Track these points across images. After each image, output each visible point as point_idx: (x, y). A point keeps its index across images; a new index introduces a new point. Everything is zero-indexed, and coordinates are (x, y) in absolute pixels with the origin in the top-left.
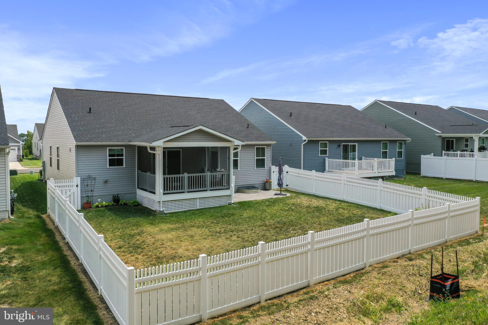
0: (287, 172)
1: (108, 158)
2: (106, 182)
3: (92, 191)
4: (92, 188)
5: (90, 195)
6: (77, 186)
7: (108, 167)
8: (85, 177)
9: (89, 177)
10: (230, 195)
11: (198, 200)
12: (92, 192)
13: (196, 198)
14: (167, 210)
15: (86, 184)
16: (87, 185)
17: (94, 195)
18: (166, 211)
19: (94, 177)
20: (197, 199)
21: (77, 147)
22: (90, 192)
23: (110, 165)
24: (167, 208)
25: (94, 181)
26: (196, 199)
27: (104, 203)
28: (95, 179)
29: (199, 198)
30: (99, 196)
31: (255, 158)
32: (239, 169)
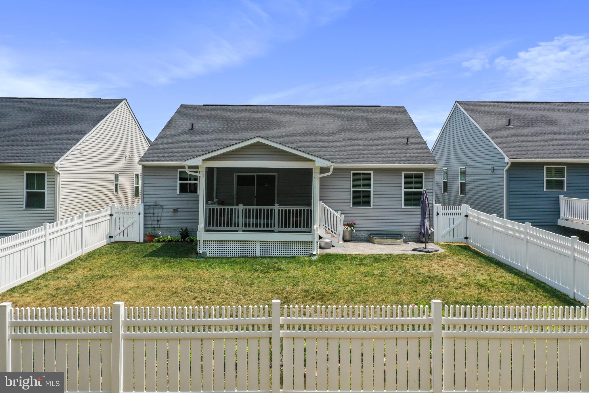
0: (467, 216)
1: (179, 182)
2: (176, 211)
3: (158, 221)
4: (159, 218)
5: (156, 226)
6: (139, 214)
7: (178, 193)
8: (151, 204)
9: (156, 204)
11: (258, 245)
12: (159, 223)
14: (210, 253)
15: (152, 212)
16: (153, 214)
17: (161, 226)
19: (161, 204)
20: (256, 242)
21: (144, 168)
22: (156, 223)
23: (181, 192)
24: (210, 251)
25: (161, 210)
26: (254, 242)
27: (169, 237)
28: (162, 207)
29: (261, 241)
30: (167, 229)
31: (403, 190)
32: (372, 206)
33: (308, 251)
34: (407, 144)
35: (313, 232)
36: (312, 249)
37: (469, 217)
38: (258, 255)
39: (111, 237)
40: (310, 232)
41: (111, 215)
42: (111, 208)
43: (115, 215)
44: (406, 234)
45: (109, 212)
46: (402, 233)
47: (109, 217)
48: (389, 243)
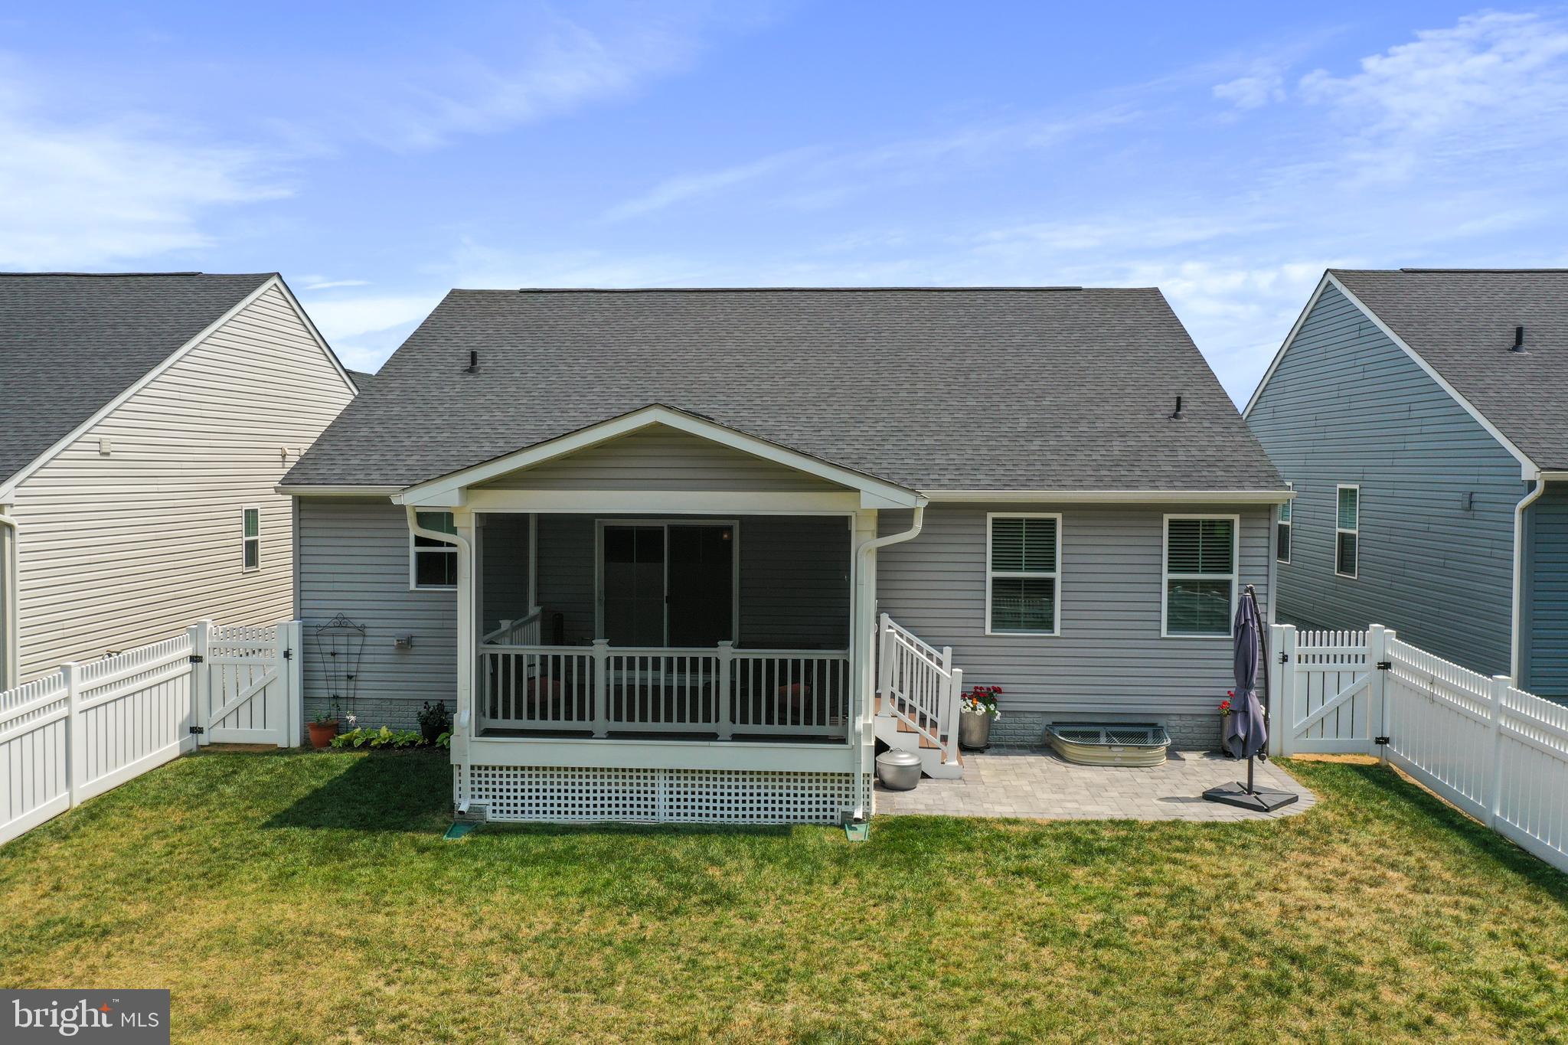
0: (1386, 666)
1: (413, 550)
2: (406, 645)
3: (350, 677)
4: (353, 667)
5: (343, 693)
6: (287, 655)
7: (412, 586)
8: (324, 622)
9: (342, 623)
10: (847, 775)
11: (662, 782)
12: (352, 684)
13: (653, 771)
14: (498, 808)
15: (330, 649)
16: (333, 654)
17: (360, 694)
18: (494, 811)
19: (359, 623)
20: (656, 774)
21: (300, 502)
22: (343, 684)
23: (420, 580)
24: (498, 801)
25: (358, 640)
26: (649, 775)
27: (384, 731)
28: (362, 631)
29: (671, 771)
30: (378, 702)
31: (1166, 577)
32: (1057, 632)
33: (836, 806)
34: (1175, 416)
35: (852, 741)
36: (850, 800)
37: (1393, 671)
38: (663, 817)
39: (196, 730)
40: (842, 740)
41: (195, 659)
42: (197, 633)
43: (207, 660)
44: (1173, 723)
45: (188, 650)
46: (1162, 722)
47: (188, 666)
48: (1118, 761)
